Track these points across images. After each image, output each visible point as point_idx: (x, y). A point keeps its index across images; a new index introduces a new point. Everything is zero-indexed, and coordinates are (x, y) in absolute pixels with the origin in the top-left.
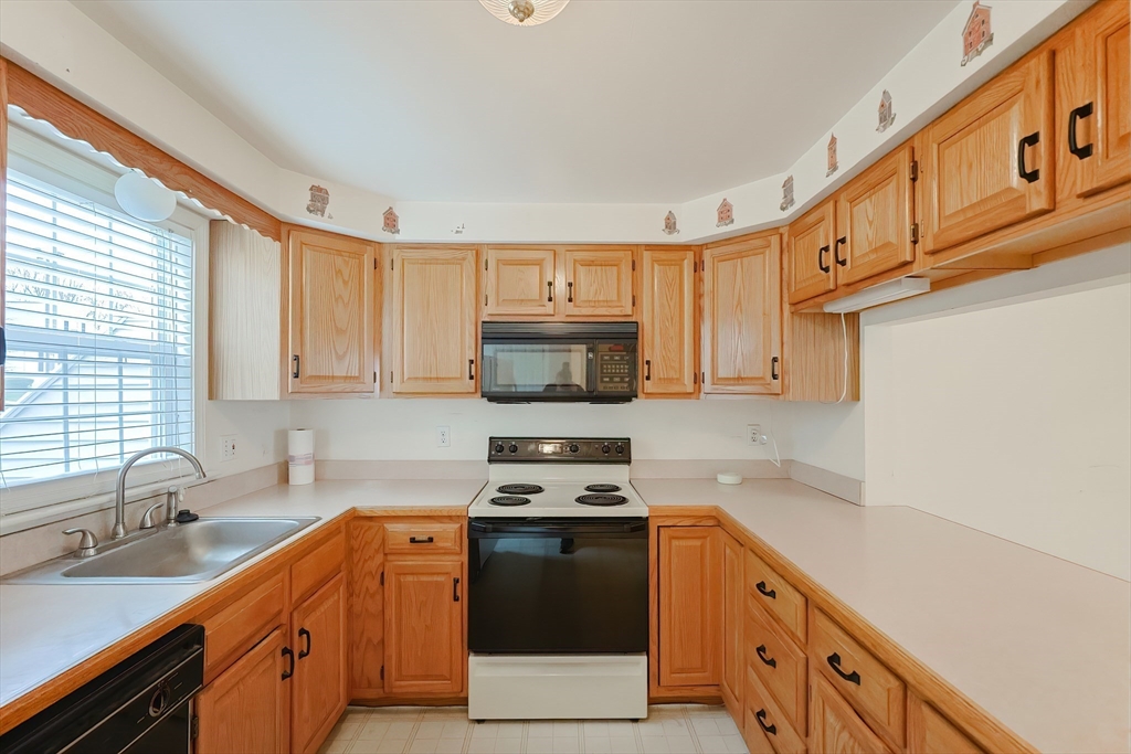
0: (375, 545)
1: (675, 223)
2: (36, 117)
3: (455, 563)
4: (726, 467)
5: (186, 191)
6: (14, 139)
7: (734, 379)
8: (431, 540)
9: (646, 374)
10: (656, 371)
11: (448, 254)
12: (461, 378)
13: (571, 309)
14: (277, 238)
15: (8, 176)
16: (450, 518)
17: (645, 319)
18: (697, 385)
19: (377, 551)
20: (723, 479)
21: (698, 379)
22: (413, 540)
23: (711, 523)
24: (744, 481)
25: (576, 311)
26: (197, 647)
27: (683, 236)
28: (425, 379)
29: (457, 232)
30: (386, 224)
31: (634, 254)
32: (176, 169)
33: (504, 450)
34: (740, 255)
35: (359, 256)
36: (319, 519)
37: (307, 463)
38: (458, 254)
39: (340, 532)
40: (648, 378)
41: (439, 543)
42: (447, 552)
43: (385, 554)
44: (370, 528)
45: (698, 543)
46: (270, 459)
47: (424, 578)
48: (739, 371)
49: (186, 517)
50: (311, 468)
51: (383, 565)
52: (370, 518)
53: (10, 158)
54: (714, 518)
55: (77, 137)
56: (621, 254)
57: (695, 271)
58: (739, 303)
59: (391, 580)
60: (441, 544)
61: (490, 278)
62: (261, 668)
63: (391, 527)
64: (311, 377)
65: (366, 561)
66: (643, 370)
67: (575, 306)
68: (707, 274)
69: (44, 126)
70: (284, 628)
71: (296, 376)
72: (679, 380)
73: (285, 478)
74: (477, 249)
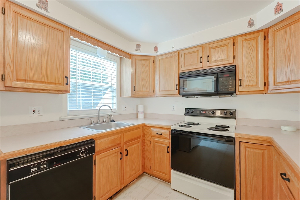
0: (150, 133)
1: (253, 22)
2: (76, 38)
3: (168, 142)
4: (287, 123)
5: (107, 50)
6: (72, 42)
7: (286, 82)
8: (162, 134)
9: (239, 84)
10: (244, 83)
11: (171, 55)
12: (174, 90)
13: (208, 64)
14: (130, 58)
15: (71, 50)
16: (167, 129)
17: (239, 63)
18: (266, 87)
19: (150, 135)
20: (283, 128)
21: (266, 84)
22: (157, 134)
23: (268, 144)
24: (297, 130)
25: (211, 65)
26: (93, 144)
27: (257, 26)
28: (165, 91)
29: (173, 48)
30: (155, 50)
31: (234, 40)
32: (104, 45)
33: (189, 112)
34: (289, 25)
35: (149, 60)
36: (135, 124)
37: (142, 113)
38: (173, 55)
39: (140, 128)
40: (241, 86)
41: (164, 135)
42: (166, 138)
43: (152, 136)
44: (148, 129)
45: (261, 151)
46: (135, 112)
47: (160, 145)
48: (289, 78)
49: (113, 121)
50: (143, 114)
51: (151, 139)
52: (148, 126)
53: (71, 46)
54: (269, 142)
55: (83, 41)
56: (228, 41)
57: (265, 40)
58: (289, 47)
59: (152, 143)
60: (164, 136)
61: (182, 59)
62: (114, 155)
63: (153, 129)
64: (138, 91)
65: (147, 137)
66: (238, 83)
67: (210, 63)
68: (271, 40)
69: (77, 39)
70: (121, 148)
71: (134, 91)
72: (257, 85)
73: (137, 117)
74: (179, 52)
